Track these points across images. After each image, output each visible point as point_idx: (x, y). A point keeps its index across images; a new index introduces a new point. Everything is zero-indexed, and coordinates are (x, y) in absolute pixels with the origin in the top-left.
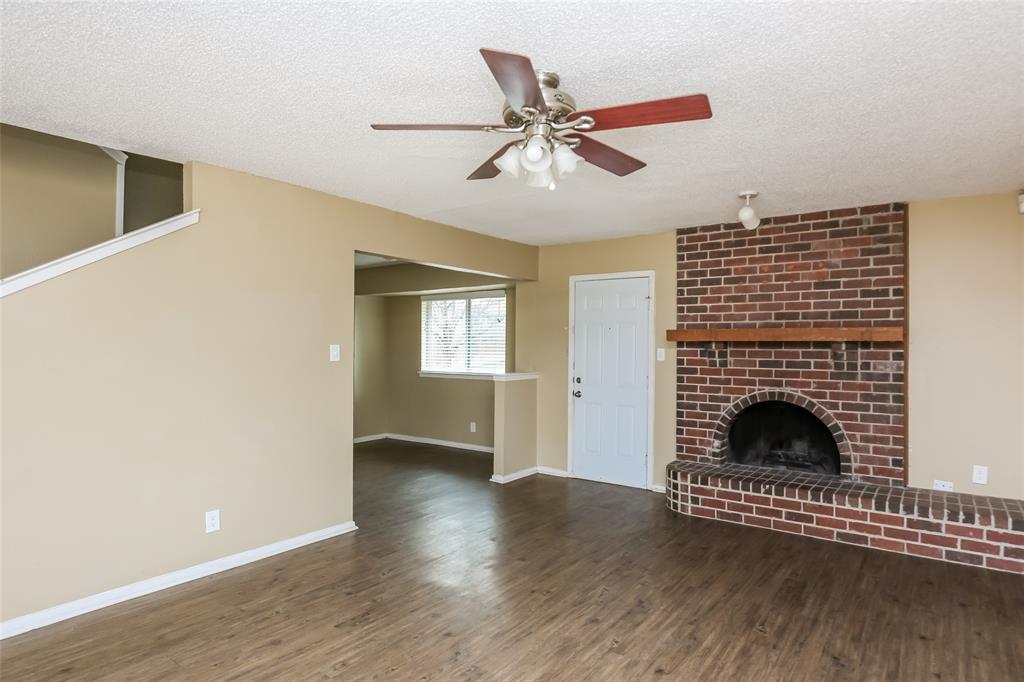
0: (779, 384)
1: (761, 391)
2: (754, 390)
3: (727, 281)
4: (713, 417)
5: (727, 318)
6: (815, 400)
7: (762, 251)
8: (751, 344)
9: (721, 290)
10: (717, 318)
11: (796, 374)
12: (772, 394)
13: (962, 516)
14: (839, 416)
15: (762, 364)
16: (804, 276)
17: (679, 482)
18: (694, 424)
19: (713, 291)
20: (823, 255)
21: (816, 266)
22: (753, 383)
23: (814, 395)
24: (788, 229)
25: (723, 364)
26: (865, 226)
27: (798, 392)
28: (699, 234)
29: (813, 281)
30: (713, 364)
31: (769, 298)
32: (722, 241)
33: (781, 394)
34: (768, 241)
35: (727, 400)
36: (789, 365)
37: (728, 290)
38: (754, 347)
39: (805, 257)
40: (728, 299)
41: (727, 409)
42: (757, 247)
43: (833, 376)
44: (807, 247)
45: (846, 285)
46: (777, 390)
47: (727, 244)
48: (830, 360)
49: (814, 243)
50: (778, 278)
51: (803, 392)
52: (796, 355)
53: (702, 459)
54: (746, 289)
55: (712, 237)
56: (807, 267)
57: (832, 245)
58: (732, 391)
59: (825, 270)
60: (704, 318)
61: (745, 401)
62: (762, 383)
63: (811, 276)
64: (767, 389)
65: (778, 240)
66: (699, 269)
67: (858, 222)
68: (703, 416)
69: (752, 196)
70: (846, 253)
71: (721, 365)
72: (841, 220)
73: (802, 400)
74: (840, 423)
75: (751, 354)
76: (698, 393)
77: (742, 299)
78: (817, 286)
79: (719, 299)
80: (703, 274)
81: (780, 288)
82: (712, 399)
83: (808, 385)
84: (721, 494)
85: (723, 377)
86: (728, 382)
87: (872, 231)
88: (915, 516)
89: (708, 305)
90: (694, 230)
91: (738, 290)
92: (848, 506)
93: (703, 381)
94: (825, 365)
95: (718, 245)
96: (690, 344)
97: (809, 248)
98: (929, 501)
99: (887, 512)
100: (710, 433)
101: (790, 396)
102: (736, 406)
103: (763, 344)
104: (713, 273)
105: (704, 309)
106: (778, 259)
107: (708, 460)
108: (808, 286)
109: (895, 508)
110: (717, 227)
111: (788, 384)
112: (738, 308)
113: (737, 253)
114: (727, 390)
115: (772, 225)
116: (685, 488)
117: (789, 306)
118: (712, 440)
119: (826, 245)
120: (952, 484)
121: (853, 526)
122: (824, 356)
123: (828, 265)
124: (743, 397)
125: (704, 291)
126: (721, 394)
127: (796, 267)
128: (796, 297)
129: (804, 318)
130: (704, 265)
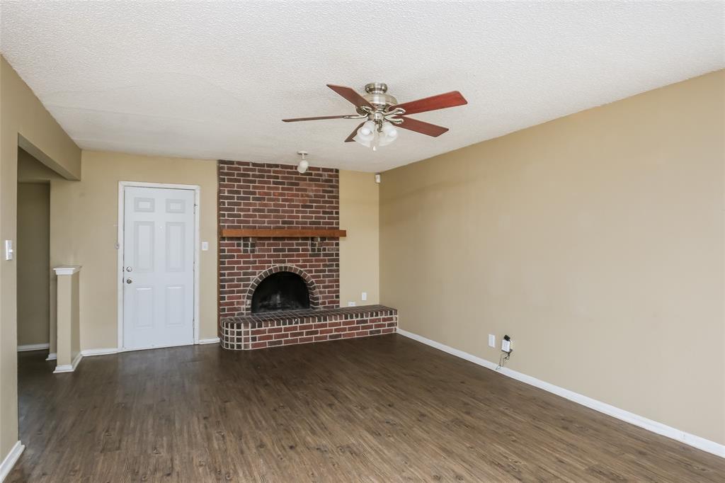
0: (284, 262)
1: (274, 266)
2: (270, 266)
3: (254, 199)
4: (245, 286)
5: (254, 222)
6: (302, 269)
7: (274, 183)
8: (269, 238)
9: (250, 204)
10: (248, 222)
11: (293, 256)
12: (281, 268)
13: (374, 314)
14: (313, 277)
15: (275, 250)
16: (296, 201)
17: (243, 329)
18: (233, 292)
19: (245, 204)
20: (305, 190)
21: (302, 196)
22: (270, 262)
23: (301, 266)
24: (288, 173)
25: (253, 251)
26: (324, 178)
27: (294, 266)
28: (236, 166)
29: (300, 204)
30: (246, 251)
31: (278, 211)
32: (251, 173)
33: (286, 267)
34: (277, 178)
35: (254, 274)
36: (289, 250)
37: (255, 205)
38: (270, 240)
39: (297, 190)
40: (254, 210)
41: (254, 279)
42: (272, 180)
43: (311, 255)
44: (297, 184)
45: (316, 207)
46: (283, 265)
47: (254, 176)
48: (309, 248)
49: (301, 182)
50: (283, 200)
51: (296, 265)
52: (292, 245)
53: (238, 314)
54: (265, 205)
55: (244, 170)
56: (297, 196)
57: (310, 185)
58: (257, 268)
59: (306, 198)
60: (239, 222)
61: (265, 273)
62: (275, 262)
63: (300, 201)
64: (278, 265)
65: (283, 178)
66: (235, 189)
67: (321, 175)
68: (239, 286)
69: (305, 154)
70: (316, 191)
71: (251, 252)
72: (313, 172)
73: (296, 270)
74: (314, 280)
75: (268, 245)
76: (236, 271)
77: (263, 211)
78: (303, 207)
79: (249, 210)
80: (238, 192)
81: (284, 206)
82: (245, 274)
83: (298, 261)
84: (270, 331)
85: (251, 259)
86: (255, 262)
87: (326, 181)
88: (359, 319)
89: (242, 213)
90: (232, 163)
91: (260, 205)
92: (334, 321)
93: (239, 262)
94: (307, 250)
95: (248, 175)
96: (231, 238)
97: (298, 185)
98: (349, 312)
99: (349, 320)
100: (244, 296)
101: (291, 268)
102: (261, 277)
103: (275, 239)
104: (245, 193)
105: (240, 216)
106: (283, 189)
107: (243, 314)
108: (298, 206)
109: (352, 317)
110: (247, 164)
111: (289, 261)
112: (260, 216)
113: (260, 182)
114: (253, 268)
115: (279, 169)
116: (247, 333)
117: (289, 217)
118: (245, 300)
119: (306, 184)
120: (354, 303)
121: (336, 330)
122: (306, 245)
123: (308, 196)
124: (264, 271)
125: (239, 204)
126: (250, 271)
127: (293, 195)
128: (292, 212)
129: (296, 224)
130: (239, 187)
